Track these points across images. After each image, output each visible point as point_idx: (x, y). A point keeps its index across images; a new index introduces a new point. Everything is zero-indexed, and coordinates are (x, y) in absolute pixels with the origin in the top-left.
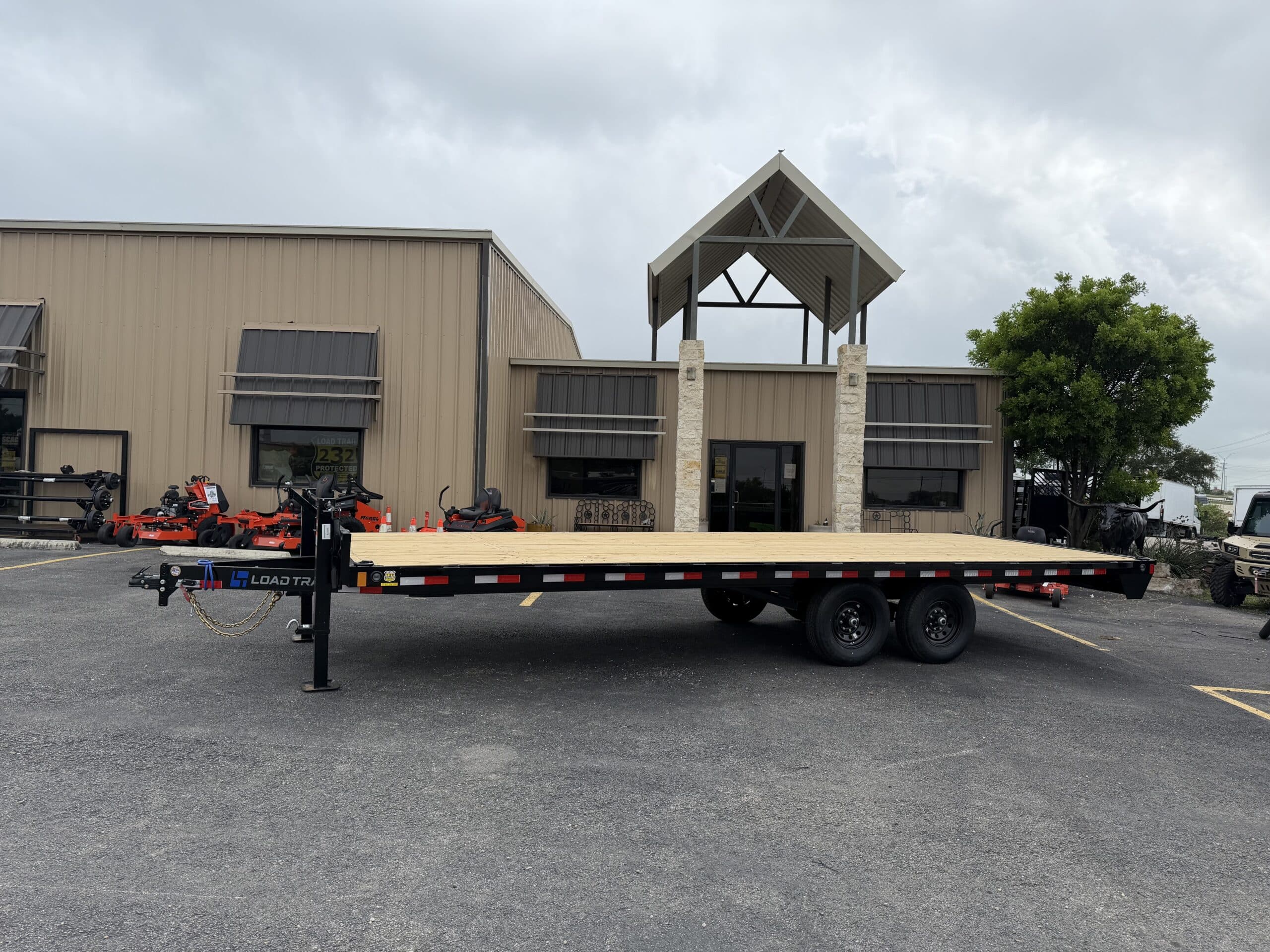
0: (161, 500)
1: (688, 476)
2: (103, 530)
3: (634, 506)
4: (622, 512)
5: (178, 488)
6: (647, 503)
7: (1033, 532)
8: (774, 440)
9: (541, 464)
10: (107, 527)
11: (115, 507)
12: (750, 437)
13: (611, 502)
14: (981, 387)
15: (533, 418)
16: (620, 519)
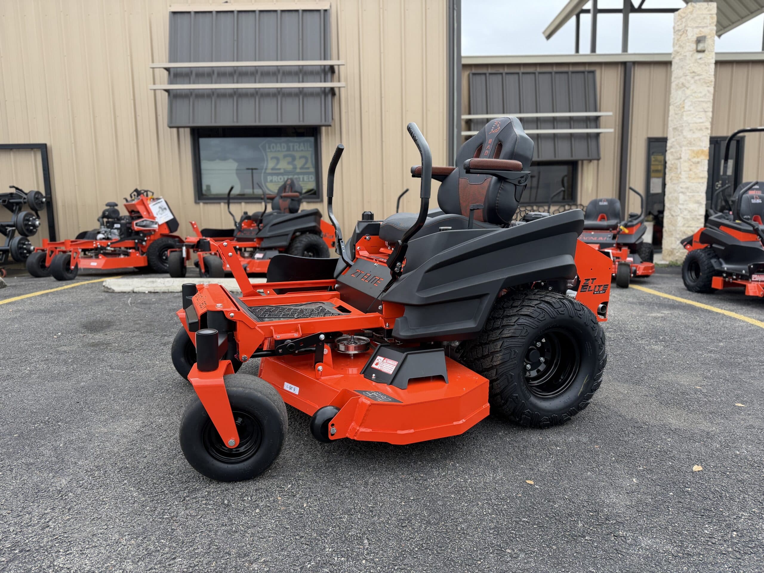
0: (98, 220)
1: (694, 167)
2: (32, 259)
5: (117, 205)
10: (37, 256)
11: (43, 232)
13: (547, 208)
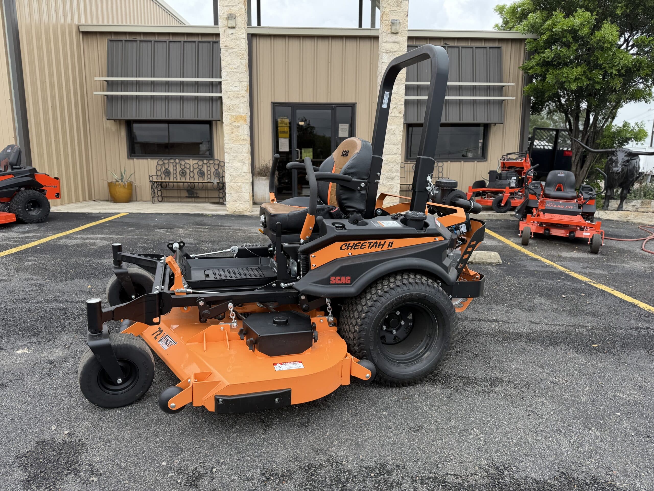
1: (235, 130)
3: (208, 164)
4: (198, 170)
6: (220, 162)
7: (563, 175)
8: (329, 102)
9: (120, 128)
12: (308, 99)
13: (187, 161)
14: (507, 50)
15: (106, 83)
16: (196, 176)
